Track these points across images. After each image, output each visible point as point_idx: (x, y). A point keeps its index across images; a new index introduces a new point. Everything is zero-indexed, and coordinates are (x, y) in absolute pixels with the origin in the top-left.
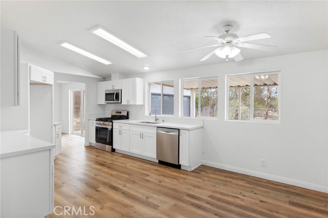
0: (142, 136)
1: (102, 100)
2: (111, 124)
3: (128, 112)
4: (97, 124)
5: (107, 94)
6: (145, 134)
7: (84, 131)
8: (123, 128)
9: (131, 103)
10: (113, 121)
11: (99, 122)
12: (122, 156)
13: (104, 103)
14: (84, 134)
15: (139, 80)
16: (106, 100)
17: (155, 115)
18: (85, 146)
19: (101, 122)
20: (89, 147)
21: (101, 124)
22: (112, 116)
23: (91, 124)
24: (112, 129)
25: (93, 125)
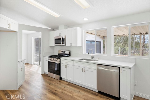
0: (84, 70)
1: (52, 43)
2: (59, 60)
3: (70, 52)
4: (49, 60)
5: (55, 40)
6: (86, 69)
7: (41, 62)
8: (68, 63)
9: (73, 45)
10: (61, 58)
11: (50, 58)
12: (68, 84)
13: (54, 46)
14: (41, 64)
15: (79, 29)
16: (55, 43)
17: (91, 54)
18: (41, 74)
19: (52, 59)
20: (44, 75)
21: (52, 60)
22: (59, 54)
23: (46, 59)
24: (60, 64)
25: (47, 60)
